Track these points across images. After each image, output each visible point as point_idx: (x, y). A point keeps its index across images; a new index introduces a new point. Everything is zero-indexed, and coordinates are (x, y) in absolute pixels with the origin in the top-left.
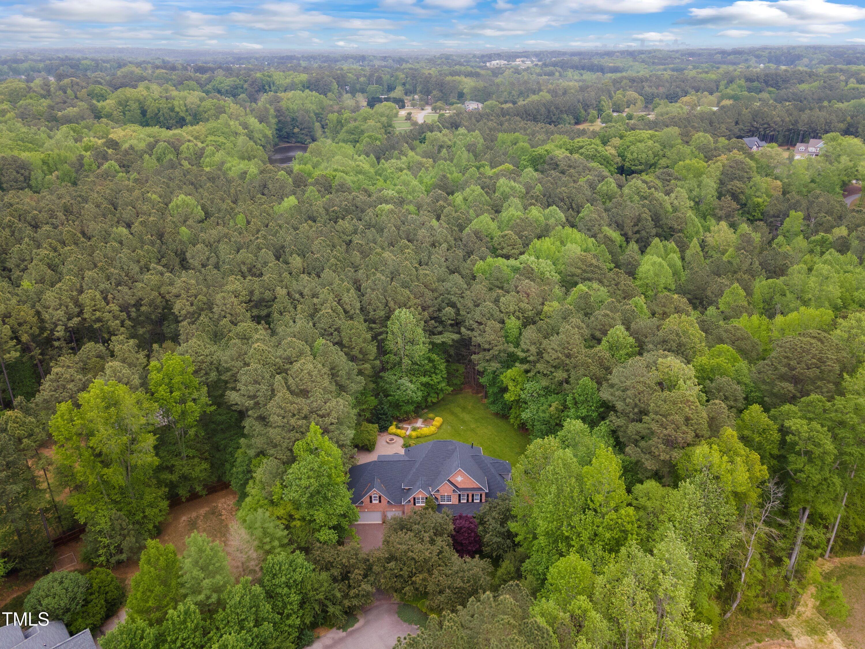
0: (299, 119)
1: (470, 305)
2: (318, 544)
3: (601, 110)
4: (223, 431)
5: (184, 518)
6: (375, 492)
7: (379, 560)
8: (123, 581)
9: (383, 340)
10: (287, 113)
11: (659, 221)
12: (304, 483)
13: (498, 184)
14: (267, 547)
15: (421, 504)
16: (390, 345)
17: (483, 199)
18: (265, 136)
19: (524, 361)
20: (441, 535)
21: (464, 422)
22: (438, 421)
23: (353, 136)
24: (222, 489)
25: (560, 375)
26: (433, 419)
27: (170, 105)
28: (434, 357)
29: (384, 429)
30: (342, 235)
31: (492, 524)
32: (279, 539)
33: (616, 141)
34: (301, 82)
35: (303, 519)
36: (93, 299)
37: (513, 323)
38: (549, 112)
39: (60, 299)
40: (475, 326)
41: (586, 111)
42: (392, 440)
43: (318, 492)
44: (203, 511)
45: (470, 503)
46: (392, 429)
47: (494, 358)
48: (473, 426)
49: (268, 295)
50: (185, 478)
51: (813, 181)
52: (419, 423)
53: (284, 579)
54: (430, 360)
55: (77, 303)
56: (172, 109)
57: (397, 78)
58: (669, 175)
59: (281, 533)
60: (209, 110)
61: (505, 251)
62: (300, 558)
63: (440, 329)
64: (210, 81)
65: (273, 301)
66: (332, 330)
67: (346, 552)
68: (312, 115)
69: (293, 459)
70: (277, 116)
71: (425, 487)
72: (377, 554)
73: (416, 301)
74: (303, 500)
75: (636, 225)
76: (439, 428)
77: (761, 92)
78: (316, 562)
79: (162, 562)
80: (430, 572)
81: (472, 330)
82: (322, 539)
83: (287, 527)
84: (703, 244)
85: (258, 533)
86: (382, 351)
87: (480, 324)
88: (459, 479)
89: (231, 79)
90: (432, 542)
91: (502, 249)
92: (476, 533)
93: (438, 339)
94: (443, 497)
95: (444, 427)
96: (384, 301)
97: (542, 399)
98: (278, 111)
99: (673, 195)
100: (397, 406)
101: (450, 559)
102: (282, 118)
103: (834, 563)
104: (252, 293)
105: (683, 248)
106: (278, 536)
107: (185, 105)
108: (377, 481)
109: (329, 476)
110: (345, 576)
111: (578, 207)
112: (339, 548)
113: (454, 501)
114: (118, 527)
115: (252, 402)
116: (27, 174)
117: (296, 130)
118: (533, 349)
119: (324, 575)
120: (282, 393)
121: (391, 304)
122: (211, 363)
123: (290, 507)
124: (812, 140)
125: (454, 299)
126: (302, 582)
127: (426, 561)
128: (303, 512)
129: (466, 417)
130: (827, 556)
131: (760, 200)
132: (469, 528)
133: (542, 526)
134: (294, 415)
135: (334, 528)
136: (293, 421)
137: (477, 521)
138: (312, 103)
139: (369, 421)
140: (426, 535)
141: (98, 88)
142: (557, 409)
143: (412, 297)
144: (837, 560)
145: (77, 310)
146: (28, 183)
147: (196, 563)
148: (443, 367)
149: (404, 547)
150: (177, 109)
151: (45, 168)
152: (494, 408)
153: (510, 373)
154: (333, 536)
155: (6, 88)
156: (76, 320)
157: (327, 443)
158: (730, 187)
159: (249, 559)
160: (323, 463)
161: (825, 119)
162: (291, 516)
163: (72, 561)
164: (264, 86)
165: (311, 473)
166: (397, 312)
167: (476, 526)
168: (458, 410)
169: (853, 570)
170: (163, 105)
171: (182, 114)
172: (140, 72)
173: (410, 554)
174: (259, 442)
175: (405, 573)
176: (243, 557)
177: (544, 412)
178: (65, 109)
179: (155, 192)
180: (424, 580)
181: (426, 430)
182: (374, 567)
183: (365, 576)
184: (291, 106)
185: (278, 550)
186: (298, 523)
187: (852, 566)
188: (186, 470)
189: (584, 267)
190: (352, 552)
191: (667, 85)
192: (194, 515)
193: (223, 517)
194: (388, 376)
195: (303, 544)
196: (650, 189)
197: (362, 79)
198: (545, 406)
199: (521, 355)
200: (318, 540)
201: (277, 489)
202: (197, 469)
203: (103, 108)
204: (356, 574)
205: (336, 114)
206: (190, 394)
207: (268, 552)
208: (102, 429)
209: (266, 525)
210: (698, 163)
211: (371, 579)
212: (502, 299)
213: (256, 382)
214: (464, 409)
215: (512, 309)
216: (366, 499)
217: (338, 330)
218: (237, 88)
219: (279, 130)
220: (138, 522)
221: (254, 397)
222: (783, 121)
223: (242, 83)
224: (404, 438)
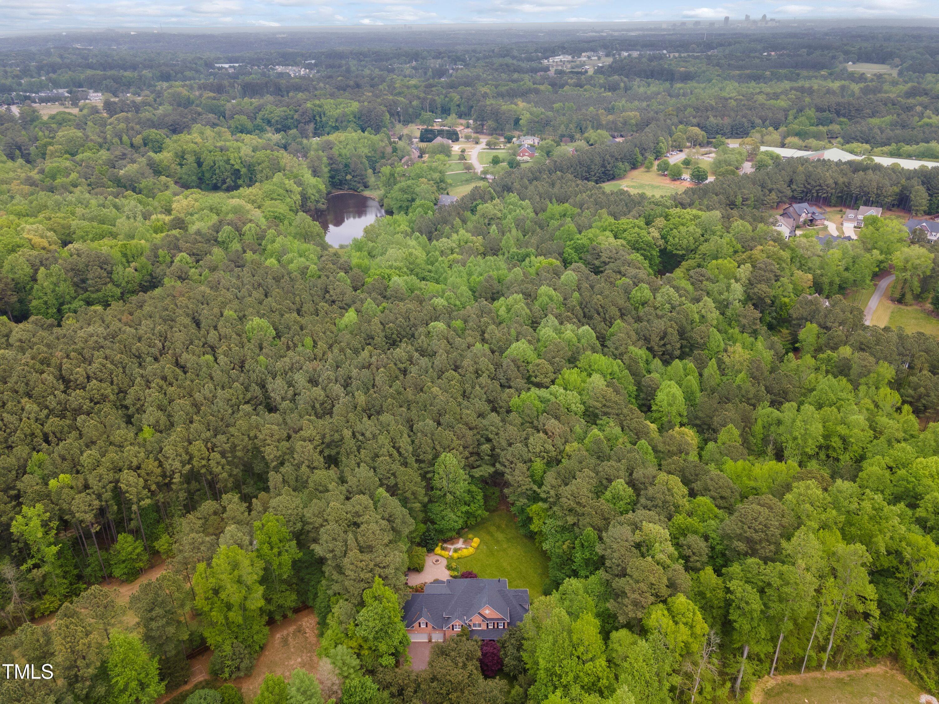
0: (352, 166)
1: (504, 444)
2: (381, 669)
3: (659, 152)
4: (307, 568)
5: (278, 636)
6: (422, 621)
7: (425, 680)
8: (240, 689)
9: (430, 479)
10: (339, 159)
11: (684, 333)
12: (371, 624)
13: (539, 292)
14: (346, 674)
15: (458, 629)
16: (436, 483)
17: (523, 313)
18: (319, 191)
19: (545, 500)
20: (471, 660)
21: (498, 542)
22: (476, 541)
23: (405, 196)
24: (305, 609)
25: (571, 520)
26: (472, 539)
27: (225, 158)
28: (474, 488)
29: (431, 550)
30: (398, 362)
31: (511, 650)
32: (354, 668)
33: (660, 222)
34: (353, 113)
35: (370, 648)
36: (199, 450)
37: (539, 465)
38: (604, 160)
39: (176, 451)
40: (507, 464)
41: (643, 155)
42: (437, 561)
43: (381, 629)
44: (292, 629)
45: (495, 629)
46: (438, 550)
47: (522, 494)
48: (505, 546)
49: (337, 436)
50: (280, 607)
51: (847, 269)
52: (460, 544)
53: (358, 699)
54: (469, 492)
55: (187, 453)
56: (227, 161)
57: (451, 100)
58: (702, 275)
59: (356, 662)
60: (263, 162)
61: (538, 380)
62: (368, 680)
63: (478, 463)
64: (260, 110)
65: (341, 441)
66: (389, 475)
67: (402, 674)
68: (364, 160)
69: (362, 604)
70: (330, 164)
71: (460, 618)
72: (424, 675)
73: (459, 442)
74: (371, 637)
75: (662, 338)
76: (477, 549)
77: (831, 123)
78: (379, 683)
79: (277, 690)
80: (462, 691)
81: (505, 466)
82: (384, 664)
83: (358, 655)
84: (720, 362)
85: (340, 664)
86: (430, 488)
87: (512, 463)
88: (487, 612)
89: (281, 109)
90: (465, 666)
91: (536, 377)
92: (498, 656)
93: (477, 473)
94: (475, 625)
95: (481, 547)
96: (432, 445)
97: (559, 536)
98: (331, 159)
99: (701, 304)
100: (441, 532)
101: (477, 681)
102: (334, 166)
103: (776, 680)
104: (324, 437)
105: (701, 365)
106: (353, 665)
107: (240, 158)
108: (425, 610)
109: (390, 617)
110: (401, 692)
111: (611, 318)
112: (397, 670)
113: (484, 627)
114: (237, 653)
115: (331, 555)
116: (109, 269)
117: (349, 177)
118: (552, 493)
119: (386, 694)
120: (354, 553)
121: (438, 447)
122: (297, 514)
123: (360, 641)
124: (861, 207)
125: (491, 436)
126: (371, 699)
127: (459, 683)
128: (370, 644)
129: (500, 536)
130: (771, 674)
131: (787, 300)
132: (493, 653)
133: (542, 663)
134: (363, 570)
135: (393, 654)
136: (362, 576)
137: (499, 645)
138: (364, 147)
139: (419, 545)
140: (460, 660)
141: (153, 133)
142: (568, 547)
143: (455, 438)
144: (780, 678)
145: (187, 458)
146: (110, 278)
147: (298, 690)
148: (480, 497)
149: (444, 671)
150: (232, 162)
151: (124, 260)
152: (522, 531)
153: (534, 507)
154: (392, 661)
155: (64, 136)
156: (188, 467)
157: (388, 592)
158: (756, 290)
159: (333, 684)
160: (385, 608)
161: (878, 184)
162: (361, 646)
163: (201, 673)
164: (314, 116)
165: (376, 616)
166: (443, 455)
167: (499, 651)
168: (493, 529)
169: (790, 688)
170: (219, 157)
171: (236, 167)
172: (187, 93)
173: (448, 677)
174: (336, 587)
175: (444, 691)
176: (329, 683)
177: (559, 548)
178: (125, 166)
179: (231, 309)
180: (457, 697)
181: (466, 552)
182: (422, 686)
183: (415, 692)
184: (344, 151)
185: (353, 676)
186: (366, 652)
187: (790, 684)
188: (281, 601)
189: (604, 402)
190: (406, 674)
191: (733, 114)
192: (285, 632)
193: (307, 635)
194: (436, 508)
195: (370, 668)
196: (680, 296)
197: (415, 103)
198: (560, 543)
199: (543, 495)
200: (381, 665)
201: (351, 627)
202: (289, 600)
203: (161, 161)
204: (409, 691)
205: (389, 167)
206: (284, 546)
207: (347, 677)
208: (229, 586)
209: (345, 658)
210: (730, 262)
211: (419, 694)
212: (531, 440)
213: (334, 539)
214: (499, 527)
215: (538, 450)
216: (416, 624)
217: (394, 474)
218: (287, 119)
219: (332, 177)
220: (249, 646)
221: (332, 551)
222: (836, 183)
223: (292, 113)
224: (447, 558)
